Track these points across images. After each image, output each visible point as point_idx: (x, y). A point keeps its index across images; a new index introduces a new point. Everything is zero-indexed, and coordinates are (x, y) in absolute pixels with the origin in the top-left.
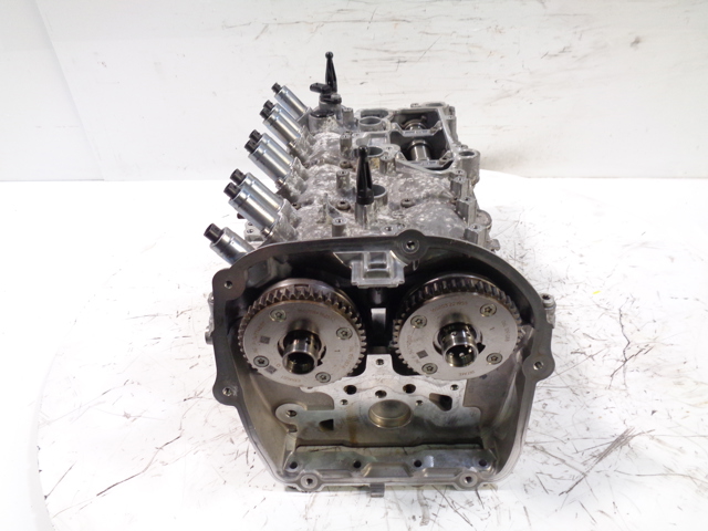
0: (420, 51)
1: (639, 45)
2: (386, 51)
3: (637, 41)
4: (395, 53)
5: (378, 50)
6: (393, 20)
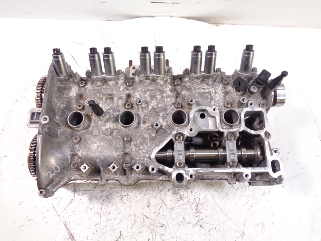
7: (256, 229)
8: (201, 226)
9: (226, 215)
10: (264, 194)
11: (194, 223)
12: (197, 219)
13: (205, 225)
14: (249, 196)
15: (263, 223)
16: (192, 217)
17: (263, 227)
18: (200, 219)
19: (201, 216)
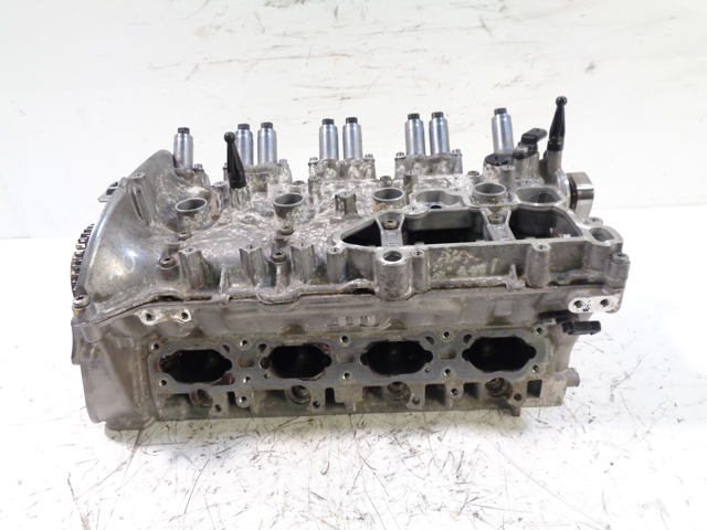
0: (364, 87)
1: (594, 71)
2: (328, 88)
3: (591, 67)
4: (338, 89)
5: (319, 87)
6: (333, 55)
7: (641, 516)
8: (476, 515)
10: (635, 436)
11: (454, 506)
12: (462, 497)
13: (487, 510)
15: (659, 501)
16: (446, 493)
18: (472, 497)
19: (473, 489)
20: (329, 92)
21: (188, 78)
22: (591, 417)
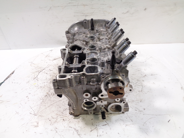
0: (91, 13)
1: (146, 10)
4: (85, 14)
5: (80, 13)
6: (83, 5)
7: (36, 122)
8: (46, 96)
9: (49, 107)
10: (56, 128)
11: (49, 93)
12: (51, 94)
13: (47, 97)
14: (57, 119)
15: (38, 126)
16: (52, 92)
17: (36, 126)
18: (50, 96)
19: (51, 96)
20: (83, 14)
21: (48, 11)
22: (65, 120)
